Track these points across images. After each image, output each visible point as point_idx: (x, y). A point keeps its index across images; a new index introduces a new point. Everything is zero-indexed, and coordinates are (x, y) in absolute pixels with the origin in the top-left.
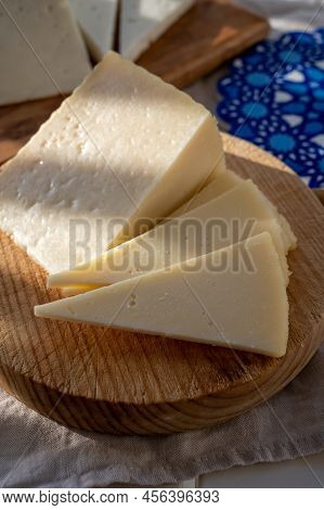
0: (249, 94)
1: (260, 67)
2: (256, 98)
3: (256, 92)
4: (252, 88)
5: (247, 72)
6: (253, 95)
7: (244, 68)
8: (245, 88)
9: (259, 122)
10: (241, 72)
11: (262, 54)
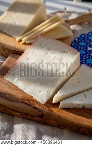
0: (80, 48)
1: (83, 41)
2: (82, 49)
3: (82, 47)
4: (81, 46)
5: (79, 42)
6: (81, 48)
7: (78, 41)
8: (79, 46)
9: (83, 55)
10: (78, 42)
11: (83, 37)
